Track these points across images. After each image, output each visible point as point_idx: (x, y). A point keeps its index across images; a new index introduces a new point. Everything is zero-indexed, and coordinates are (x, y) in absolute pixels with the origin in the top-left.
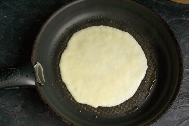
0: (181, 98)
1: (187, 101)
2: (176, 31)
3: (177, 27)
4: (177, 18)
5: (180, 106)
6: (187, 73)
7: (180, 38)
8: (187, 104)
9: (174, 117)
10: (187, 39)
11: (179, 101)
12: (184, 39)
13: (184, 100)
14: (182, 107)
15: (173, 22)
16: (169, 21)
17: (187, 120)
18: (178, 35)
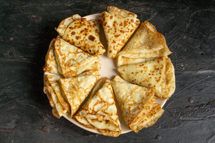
0: (211, 107)
2: (202, 26)
3: (203, 20)
4: (203, 10)
5: (210, 116)
7: (208, 34)
9: (203, 130)
11: (208, 110)
12: (212, 35)
13: (214, 109)
14: (213, 117)
15: (199, 14)
16: (194, 14)
18: (205, 31)
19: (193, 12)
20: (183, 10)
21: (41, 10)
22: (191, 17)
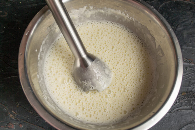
0: (180, 99)
1: (186, 102)
2: (171, 17)
3: (172, 12)
4: (172, 1)
5: (178, 108)
6: (186, 68)
7: (177, 25)
8: (186, 106)
9: (171, 122)
10: (186, 26)
11: (176, 103)
12: (181, 26)
13: (182, 101)
14: (181, 110)
15: (167, 5)
16: (163, 5)
17: (187, 125)
18: (174, 22)
19: (162, 3)
20: (152, 2)
21: (7, 5)
22: (159, 8)
